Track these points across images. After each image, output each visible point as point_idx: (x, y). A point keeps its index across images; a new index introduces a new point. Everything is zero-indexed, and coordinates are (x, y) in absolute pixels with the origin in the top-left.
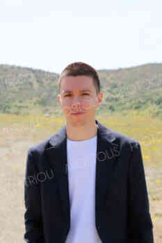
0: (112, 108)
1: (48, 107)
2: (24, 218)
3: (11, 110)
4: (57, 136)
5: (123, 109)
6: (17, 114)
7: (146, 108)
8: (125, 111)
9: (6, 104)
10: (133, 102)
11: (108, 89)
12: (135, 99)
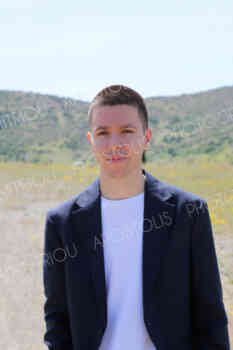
0: (172, 152)
1: (79, 152)
2: (43, 311)
3: (27, 157)
4: (87, 192)
5: (189, 153)
6: (36, 161)
7: (220, 151)
8: (191, 156)
9: (20, 148)
10: (203, 142)
11: (167, 123)
12: (206, 139)
